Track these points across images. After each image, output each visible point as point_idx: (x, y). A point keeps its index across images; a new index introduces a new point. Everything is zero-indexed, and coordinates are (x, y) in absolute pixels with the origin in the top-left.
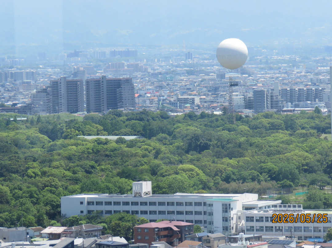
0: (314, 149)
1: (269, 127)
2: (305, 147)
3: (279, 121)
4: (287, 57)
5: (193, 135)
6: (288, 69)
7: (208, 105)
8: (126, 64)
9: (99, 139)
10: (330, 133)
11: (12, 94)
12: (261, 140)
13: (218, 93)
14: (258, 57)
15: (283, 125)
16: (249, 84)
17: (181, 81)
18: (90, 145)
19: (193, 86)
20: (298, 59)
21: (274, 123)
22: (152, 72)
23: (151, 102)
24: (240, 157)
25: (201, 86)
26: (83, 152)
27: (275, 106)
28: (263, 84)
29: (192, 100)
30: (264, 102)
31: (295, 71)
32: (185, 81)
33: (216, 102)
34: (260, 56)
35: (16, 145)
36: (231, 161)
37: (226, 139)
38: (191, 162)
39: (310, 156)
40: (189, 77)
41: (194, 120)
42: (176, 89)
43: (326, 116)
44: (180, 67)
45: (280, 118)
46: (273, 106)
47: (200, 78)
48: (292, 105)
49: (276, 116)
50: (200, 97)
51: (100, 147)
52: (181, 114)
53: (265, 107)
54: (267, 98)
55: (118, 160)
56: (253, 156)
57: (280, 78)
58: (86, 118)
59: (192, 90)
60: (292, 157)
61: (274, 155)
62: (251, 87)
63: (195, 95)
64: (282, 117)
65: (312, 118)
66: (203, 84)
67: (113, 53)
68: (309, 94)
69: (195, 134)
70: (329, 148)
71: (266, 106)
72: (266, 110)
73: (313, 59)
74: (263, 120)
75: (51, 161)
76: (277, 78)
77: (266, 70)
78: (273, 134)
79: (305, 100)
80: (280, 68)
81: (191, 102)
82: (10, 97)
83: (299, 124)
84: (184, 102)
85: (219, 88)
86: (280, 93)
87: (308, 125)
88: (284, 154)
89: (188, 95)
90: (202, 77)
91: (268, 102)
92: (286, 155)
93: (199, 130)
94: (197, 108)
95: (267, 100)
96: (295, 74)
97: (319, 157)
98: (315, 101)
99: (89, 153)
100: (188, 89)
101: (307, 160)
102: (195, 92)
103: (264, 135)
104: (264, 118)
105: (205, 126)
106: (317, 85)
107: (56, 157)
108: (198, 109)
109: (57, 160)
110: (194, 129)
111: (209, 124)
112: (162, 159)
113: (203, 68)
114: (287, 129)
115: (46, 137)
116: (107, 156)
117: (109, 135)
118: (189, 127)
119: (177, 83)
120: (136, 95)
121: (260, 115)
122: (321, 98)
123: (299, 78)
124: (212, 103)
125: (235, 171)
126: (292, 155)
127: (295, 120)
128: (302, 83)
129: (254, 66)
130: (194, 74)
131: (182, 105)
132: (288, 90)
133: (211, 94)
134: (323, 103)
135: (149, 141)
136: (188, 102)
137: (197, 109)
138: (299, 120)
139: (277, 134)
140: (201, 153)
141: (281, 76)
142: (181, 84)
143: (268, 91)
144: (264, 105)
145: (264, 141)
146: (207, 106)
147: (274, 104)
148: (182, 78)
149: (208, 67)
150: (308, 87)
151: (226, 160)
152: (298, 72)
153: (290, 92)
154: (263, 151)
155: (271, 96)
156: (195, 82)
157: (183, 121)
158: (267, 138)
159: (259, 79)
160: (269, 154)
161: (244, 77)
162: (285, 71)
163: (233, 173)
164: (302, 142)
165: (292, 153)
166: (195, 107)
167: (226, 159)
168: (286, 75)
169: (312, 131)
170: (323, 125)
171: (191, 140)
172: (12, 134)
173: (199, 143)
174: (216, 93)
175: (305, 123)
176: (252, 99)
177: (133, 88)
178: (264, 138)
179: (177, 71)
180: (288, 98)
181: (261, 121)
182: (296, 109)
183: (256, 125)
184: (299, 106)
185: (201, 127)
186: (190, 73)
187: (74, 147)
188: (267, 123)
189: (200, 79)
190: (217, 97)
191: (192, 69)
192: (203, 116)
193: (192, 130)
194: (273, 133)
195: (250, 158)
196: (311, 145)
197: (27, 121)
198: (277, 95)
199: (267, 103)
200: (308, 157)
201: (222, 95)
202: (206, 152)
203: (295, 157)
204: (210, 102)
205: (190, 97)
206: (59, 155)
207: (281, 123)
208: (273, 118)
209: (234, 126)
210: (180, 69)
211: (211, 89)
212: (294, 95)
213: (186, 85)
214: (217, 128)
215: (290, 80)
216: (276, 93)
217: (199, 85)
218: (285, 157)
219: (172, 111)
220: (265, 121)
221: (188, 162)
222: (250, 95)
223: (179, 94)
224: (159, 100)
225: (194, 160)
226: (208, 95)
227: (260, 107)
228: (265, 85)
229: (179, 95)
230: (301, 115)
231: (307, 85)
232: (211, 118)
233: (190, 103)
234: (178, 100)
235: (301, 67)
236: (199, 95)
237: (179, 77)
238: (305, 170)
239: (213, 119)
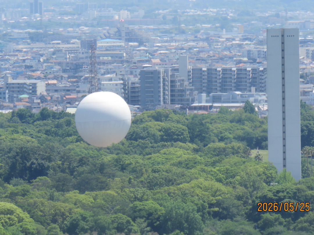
0: (233, 176)
1: (162, 136)
2: (218, 172)
3: (180, 126)
4: (212, 11)
5: (18, 150)
6: (212, 33)
7: (61, 96)
10: (265, 148)
12: (143, 159)
13: (80, 74)
14: (161, 11)
15: (186, 134)
16: (137, 59)
17: (17, 53)
19: (37, 61)
20: (232, 15)
21: (170, 129)
24: (101, 189)
25: (52, 63)
27: (179, 100)
28: (161, 60)
29: (33, 88)
30: (159, 92)
31: (223, 36)
32: (25, 52)
33: (75, 92)
34: (164, 10)
36: (82, 197)
37: (78, 158)
38: (12, 197)
39: (223, 188)
40: (32, 45)
41: (29, 123)
42: (7, 66)
43: (264, 118)
44: (20, 28)
45: (182, 121)
46: (174, 100)
47: (52, 48)
48: (208, 98)
49: (175, 117)
50: (47, 82)
52: (7, 112)
53: (160, 101)
54: (164, 84)
56: (122, 189)
57: (195, 49)
59: (34, 69)
60: (192, 190)
61: (161, 185)
62: (139, 64)
63: (39, 78)
64: (186, 119)
65: (240, 121)
66: (55, 58)
68: (241, 78)
69: (22, 148)
70: (259, 175)
71: (162, 99)
72: (160, 108)
73: (259, 14)
74: (149, 124)
76: (190, 48)
77: (173, 35)
78: (165, 150)
79: (233, 89)
80: (197, 31)
81: (31, 91)
83: (215, 131)
84: (18, 90)
85: (82, 65)
86: (189, 76)
87: (230, 133)
88: (179, 184)
89: (26, 77)
90: (55, 46)
91: (167, 92)
92: (181, 186)
93: (34, 140)
94: (39, 101)
95: (164, 89)
96: (223, 42)
97: (240, 190)
98: (250, 91)
100: (27, 67)
101: (220, 195)
102: (39, 72)
103: (147, 150)
104: (153, 120)
105: (46, 134)
106: (258, 63)
108: (42, 102)
111: (53, 129)
113: (61, 29)
114: (192, 141)
118: (15, 136)
119: (9, 55)
121: (145, 115)
122: (263, 85)
123: (228, 49)
124: (68, 93)
125: (88, 214)
126: (192, 187)
127: (208, 124)
128: (231, 58)
129: (152, 27)
130: (42, 41)
131: (15, 95)
132: (204, 71)
133: (66, 76)
134: (264, 95)
136: (25, 90)
137: (39, 104)
138: (215, 125)
139: (171, 149)
140: (31, 181)
141: (198, 46)
142: (16, 58)
143: (166, 72)
144: (159, 96)
145: (146, 162)
146: (58, 98)
147: (177, 95)
148: (20, 47)
149: (70, 27)
150: (241, 65)
151: (74, 195)
152: (228, 39)
153: (208, 73)
154: (142, 179)
155: (172, 82)
156: (42, 55)
157: (8, 124)
158: (153, 155)
159: (157, 50)
160: (151, 185)
161: (131, 46)
162: (205, 37)
163: (84, 219)
164: (214, 164)
165: (194, 182)
166: (37, 99)
167: (75, 193)
168: (206, 44)
169: (236, 144)
170: (257, 133)
171: (14, 157)
173: (28, 164)
174: (77, 75)
175: (226, 130)
176: (138, 85)
178: (147, 157)
179: (12, 34)
180: (204, 85)
181: (147, 125)
182: (215, 105)
183: (137, 134)
184: (221, 99)
185: (39, 135)
186: (34, 38)
188: (156, 129)
189: (52, 50)
190: (77, 82)
191: (41, 31)
192: (44, 115)
193: (21, 140)
194: (164, 146)
195: (117, 192)
196: (227, 170)
198: (183, 80)
199: (164, 94)
200: (220, 190)
201: (86, 78)
202: (40, 179)
203: (198, 191)
204: (64, 90)
205: (28, 82)
207: (183, 130)
208: (170, 120)
210: (20, 31)
211: (68, 67)
212: (214, 80)
213: (24, 61)
214: (68, 138)
215: (211, 52)
216: (181, 76)
217: (47, 59)
218: (180, 189)
221: (6, 197)
223: (8, 75)
225: (16, 194)
226: (62, 79)
227: (152, 101)
228: (165, 61)
229: (9, 78)
230: (220, 115)
231: (240, 62)
232: (58, 119)
233: (28, 91)
234: (7, 86)
235: (236, 29)
236: (46, 78)
237: (13, 46)
238: (216, 215)
239: (62, 120)
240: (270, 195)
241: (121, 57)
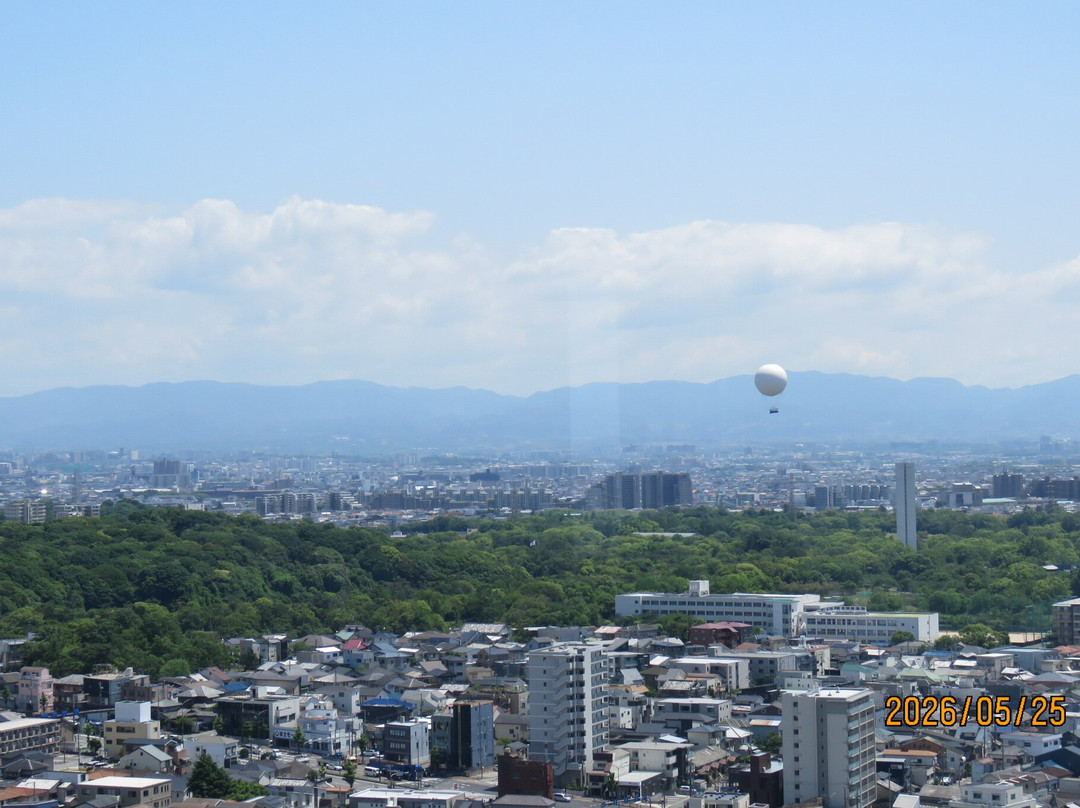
0: (878, 548)
1: (832, 525)
2: (870, 546)
3: (843, 519)
4: (850, 453)
5: (752, 533)
6: (851, 465)
7: (769, 502)
8: (683, 459)
9: (654, 536)
10: (895, 532)
11: (567, 489)
13: (779, 489)
14: (820, 453)
15: (846, 524)
16: (810, 480)
17: (740, 477)
18: (646, 542)
19: (753, 482)
20: (862, 455)
21: (837, 521)
22: (710, 467)
23: (709, 498)
24: (802, 555)
25: (761, 483)
26: (639, 549)
27: (838, 504)
28: (825, 481)
29: (752, 497)
30: (827, 499)
31: (859, 467)
32: (744, 476)
33: (777, 499)
34: (822, 452)
35: (570, 542)
36: (792, 561)
37: (787, 537)
38: (751, 560)
39: (874, 555)
40: (748, 473)
41: (754, 518)
42: (735, 485)
43: (891, 514)
44: (739, 463)
45: (844, 516)
46: (836, 503)
48: (856, 503)
49: (839, 514)
50: (760, 494)
51: (656, 544)
52: (740, 511)
53: (827, 504)
54: (829, 495)
55: (675, 557)
56: (815, 555)
57: (843, 475)
58: (642, 514)
59: (752, 486)
60: (856, 556)
61: (837, 554)
62: (813, 484)
63: (755, 491)
65: (877, 516)
66: (763, 480)
67: (670, 448)
68: (874, 491)
69: (754, 532)
70: (893, 548)
72: (828, 508)
73: (878, 455)
74: (825, 518)
75: (605, 558)
76: (841, 474)
77: (829, 467)
78: (836, 533)
79: (869, 497)
80: (843, 464)
81: (751, 499)
82: (564, 492)
83: (863, 522)
84: (743, 498)
85: (780, 484)
86: (843, 490)
87: (872, 523)
88: (847, 553)
89: (747, 491)
90: (762, 473)
91: (831, 500)
92: (849, 554)
93: (758, 527)
95: (830, 498)
96: (859, 471)
97: (883, 557)
98: (880, 499)
99: (645, 550)
100: (747, 485)
101: (872, 560)
102: (755, 488)
103: (826, 533)
104: (826, 516)
105: (765, 524)
106: (882, 483)
107: (611, 554)
108: (758, 505)
109: (611, 557)
110: (753, 526)
111: (769, 521)
112: (720, 557)
113: (763, 464)
114: (850, 527)
115: (600, 534)
116: (663, 553)
117: (665, 531)
118: (748, 525)
119: (736, 478)
120: (694, 491)
121: (822, 513)
122: (886, 495)
123: (862, 474)
124: (773, 500)
125: (796, 570)
127: (859, 518)
128: (866, 480)
129: (817, 462)
130: (753, 470)
131: (742, 501)
132: (852, 487)
133: (771, 490)
134: (888, 501)
135: (707, 539)
136: (747, 498)
138: (863, 519)
139: (841, 533)
140: (760, 551)
141: (845, 473)
142: (740, 480)
143: (831, 488)
144: (827, 502)
145: (826, 540)
146: (767, 503)
147: (837, 501)
148: (741, 474)
149: (769, 462)
150: (872, 484)
151: (787, 559)
152: (862, 469)
153: (854, 489)
154: (825, 550)
155: (834, 494)
156: (755, 478)
157: (742, 518)
158: (829, 536)
159: (821, 475)
160: (832, 553)
161: (806, 473)
162: (848, 468)
163: (795, 573)
164: (866, 541)
165: (856, 552)
166: (755, 503)
168: (850, 472)
169: (876, 530)
170: (888, 523)
171: (750, 537)
172: (566, 530)
173: (758, 541)
174: (777, 490)
175: (869, 521)
176: (813, 496)
177: (690, 483)
178: (826, 537)
179: (736, 466)
180: (852, 495)
182: (861, 507)
183: (818, 523)
184: (863, 503)
185: (761, 524)
186: (749, 469)
187: (629, 544)
188: (829, 521)
189: (760, 475)
190: (777, 494)
191: (752, 464)
192: (763, 513)
193: (751, 527)
194: (835, 531)
195: (812, 558)
196: (875, 545)
197: (581, 516)
198: (841, 493)
200: (872, 557)
201: (782, 492)
202: (766, 550)
203: (859, 557)
204: (770, 498)
205: (749, 494)
206: (614, 552)
207: (845, 521)
208: (836, 516)
209: (795, 524)
210: (740, 465)
211: (771, 485)
212: (858, 492)
213: (745, 481)
214: (778, 526)
215: (854, 477)
216: (839, 490)
217: (758, 481)
218: (848, 556)
219: (731, 508)
220: (828, 519)
221: (747, 560)
222: (812, 492)
223: (738, 490)
224: (718, 496)
225: (753, 559)
226: (768, 492)
227: (823, 505)
228: (828, 482)
229: (738, 492)
230: (865, 513)
231: (871, 482)
232: (771, 515)
233: (749, 499)
234: (737, 496)
235: (865, 463)
236: (759, 492)
237: (738, 473)
238: (869, 571)
239: (774, 516)
240: (902, 560)
241: (801, 479)
